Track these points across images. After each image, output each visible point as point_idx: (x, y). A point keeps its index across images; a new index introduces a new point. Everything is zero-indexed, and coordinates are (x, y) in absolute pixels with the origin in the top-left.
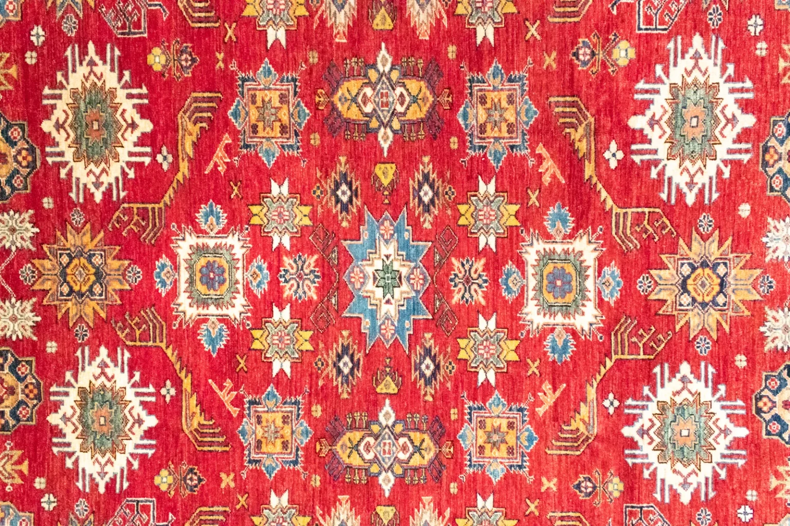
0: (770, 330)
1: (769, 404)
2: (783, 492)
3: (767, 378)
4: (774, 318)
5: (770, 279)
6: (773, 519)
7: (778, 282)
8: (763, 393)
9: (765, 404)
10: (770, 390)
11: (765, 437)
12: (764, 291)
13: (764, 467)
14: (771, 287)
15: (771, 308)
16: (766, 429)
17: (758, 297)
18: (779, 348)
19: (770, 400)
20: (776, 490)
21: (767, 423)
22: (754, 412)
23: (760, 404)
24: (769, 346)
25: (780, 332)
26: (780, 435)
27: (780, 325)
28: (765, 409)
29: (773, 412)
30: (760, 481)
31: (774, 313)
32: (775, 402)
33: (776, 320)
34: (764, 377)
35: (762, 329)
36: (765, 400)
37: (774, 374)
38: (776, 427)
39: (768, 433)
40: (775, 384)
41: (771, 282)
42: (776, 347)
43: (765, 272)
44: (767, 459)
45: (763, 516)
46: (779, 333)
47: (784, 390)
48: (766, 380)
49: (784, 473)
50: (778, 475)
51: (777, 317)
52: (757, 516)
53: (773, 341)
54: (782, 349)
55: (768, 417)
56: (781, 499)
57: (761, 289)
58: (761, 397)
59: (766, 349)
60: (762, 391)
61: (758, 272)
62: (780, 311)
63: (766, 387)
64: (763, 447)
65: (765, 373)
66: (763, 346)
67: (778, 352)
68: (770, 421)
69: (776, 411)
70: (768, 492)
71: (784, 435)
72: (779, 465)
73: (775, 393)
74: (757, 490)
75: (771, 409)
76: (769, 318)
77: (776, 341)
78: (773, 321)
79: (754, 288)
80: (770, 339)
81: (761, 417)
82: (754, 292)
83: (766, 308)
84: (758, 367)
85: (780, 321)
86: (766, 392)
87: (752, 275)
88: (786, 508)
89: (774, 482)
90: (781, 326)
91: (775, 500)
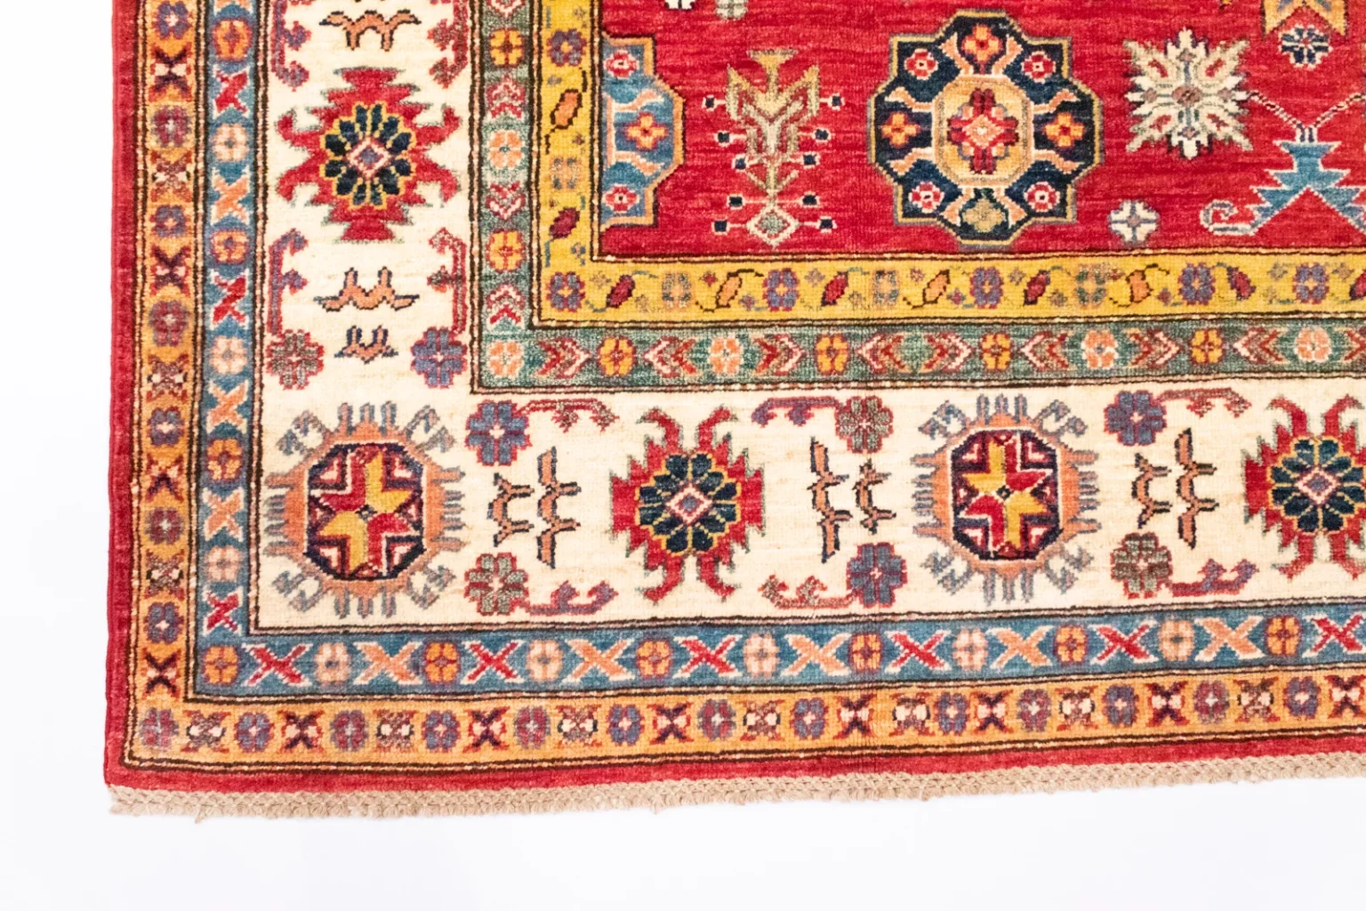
0: (1185, 57)
1: (982, 56)
2: (746, 86)
3: (1054, 51)
4: (1219, 63)
5: (1319, 55)
6: (669, 62)
7: (1311, 74)
8: (1010, 40)
9: (982, 45)
10: (1020, 59)
11: (895, 41)
12: (1288, 38)
13: (816, 31)
14: (1299, 57)
15: (1245, 57)
16: (916, 45)
17: (1271, 21)
18: (1138, 80)
19: (995, 58)
20: (751, 68)
21: (933, 48)
22: (960, 13)
23: (982, 33)
24: (1141, 55)
25: (1181, 82)
26: (903, 80)
27: (1199, 80)
28: (970, 45)
29: (961, 62)
30: (773, 21)
31: (1231, 64)
32: (988, 71)
33: (1211, 71)
34: (1056, 42)
35: (1185, 37)
36: (994, 45)
37: (1065, 68)
38: (924, 69)
39: (905, 50)
40: (1038, 71)
41: (1311, 57)
42: (1139, 73)
43: (1337, 40)
44: (836, 42)
45: (673, 36)
46: (1176, 80)
47: (1023, 93)
48: (1046, 48)
49: (798, 84)
50: (793, 69)
51: (1222, 72)
52: (672, 21)
53: (1155, 64)
54: (1135, 88)
55: (950, 49)
56: (726, 81)
57: (1292, 32)
58: (1000, 35)
59: (1133, 46)
60: (1019, 40)
61: (1339, 23)
62: (1235, 80)
63: (1028, 49)
64: (865, 36)
65: (1065, 43)
66: (1141, 38)
67: (1127, 75)
68: (938, 54)
69: (966, 72)
70: (743, 44)
71: (901, 89)
72: (823, 71)
73: (1013, 72)
74: (747, 16)
75: (971, 59)
76: (1217, 53)
77: (1155, 72)
78: (1211, 62)
79: (1297, 14)
80: (1160, 57)
81: (948, 33)
82: (1287, 13)
83: (1242, 44)
84: (1083, 23)
85: (1209, 80)
86: (1013, 50)
87: (1328, 8)
88: (700, 96)
89: (771, 60)
90: (1195, 83)
91: (723, 67)
